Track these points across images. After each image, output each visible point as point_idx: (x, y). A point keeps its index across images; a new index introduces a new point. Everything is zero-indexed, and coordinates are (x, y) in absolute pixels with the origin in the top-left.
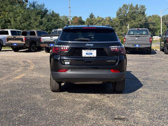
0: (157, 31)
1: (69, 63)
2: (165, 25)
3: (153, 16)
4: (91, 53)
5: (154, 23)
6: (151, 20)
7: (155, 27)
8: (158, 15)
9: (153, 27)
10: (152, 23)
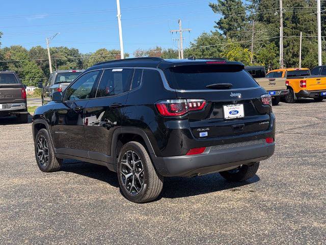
0: (24, 76)
1: (206, 134)
2: (38, 65)
3: (14, 48)
4: (236, 111)
5: (17, 62)
6: (10, 56)
7: (20, 70)
8: (23, 47)
9: (16, 69)
10: (13, 62)
